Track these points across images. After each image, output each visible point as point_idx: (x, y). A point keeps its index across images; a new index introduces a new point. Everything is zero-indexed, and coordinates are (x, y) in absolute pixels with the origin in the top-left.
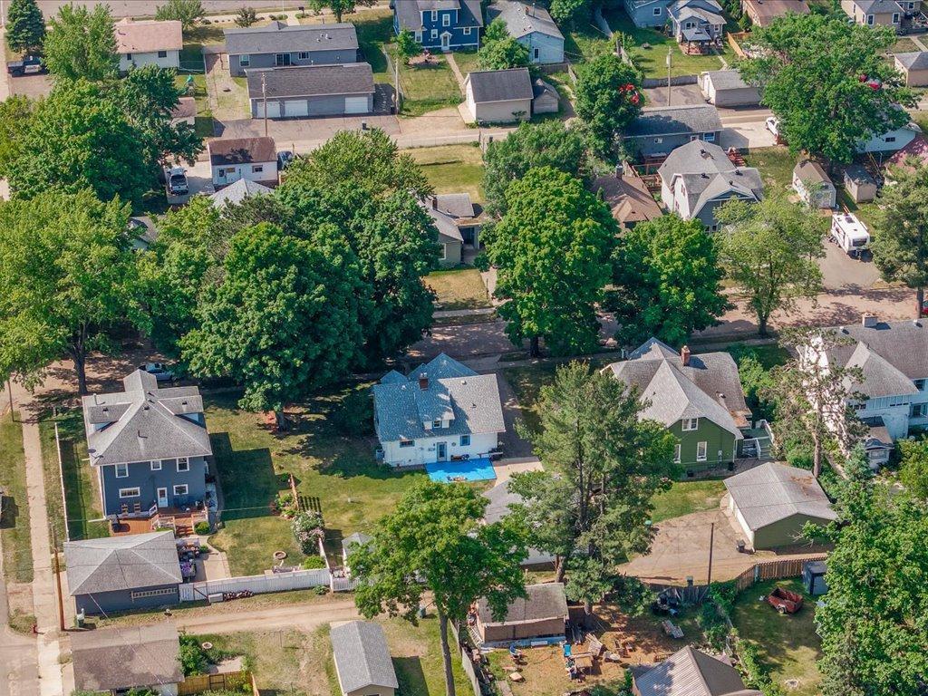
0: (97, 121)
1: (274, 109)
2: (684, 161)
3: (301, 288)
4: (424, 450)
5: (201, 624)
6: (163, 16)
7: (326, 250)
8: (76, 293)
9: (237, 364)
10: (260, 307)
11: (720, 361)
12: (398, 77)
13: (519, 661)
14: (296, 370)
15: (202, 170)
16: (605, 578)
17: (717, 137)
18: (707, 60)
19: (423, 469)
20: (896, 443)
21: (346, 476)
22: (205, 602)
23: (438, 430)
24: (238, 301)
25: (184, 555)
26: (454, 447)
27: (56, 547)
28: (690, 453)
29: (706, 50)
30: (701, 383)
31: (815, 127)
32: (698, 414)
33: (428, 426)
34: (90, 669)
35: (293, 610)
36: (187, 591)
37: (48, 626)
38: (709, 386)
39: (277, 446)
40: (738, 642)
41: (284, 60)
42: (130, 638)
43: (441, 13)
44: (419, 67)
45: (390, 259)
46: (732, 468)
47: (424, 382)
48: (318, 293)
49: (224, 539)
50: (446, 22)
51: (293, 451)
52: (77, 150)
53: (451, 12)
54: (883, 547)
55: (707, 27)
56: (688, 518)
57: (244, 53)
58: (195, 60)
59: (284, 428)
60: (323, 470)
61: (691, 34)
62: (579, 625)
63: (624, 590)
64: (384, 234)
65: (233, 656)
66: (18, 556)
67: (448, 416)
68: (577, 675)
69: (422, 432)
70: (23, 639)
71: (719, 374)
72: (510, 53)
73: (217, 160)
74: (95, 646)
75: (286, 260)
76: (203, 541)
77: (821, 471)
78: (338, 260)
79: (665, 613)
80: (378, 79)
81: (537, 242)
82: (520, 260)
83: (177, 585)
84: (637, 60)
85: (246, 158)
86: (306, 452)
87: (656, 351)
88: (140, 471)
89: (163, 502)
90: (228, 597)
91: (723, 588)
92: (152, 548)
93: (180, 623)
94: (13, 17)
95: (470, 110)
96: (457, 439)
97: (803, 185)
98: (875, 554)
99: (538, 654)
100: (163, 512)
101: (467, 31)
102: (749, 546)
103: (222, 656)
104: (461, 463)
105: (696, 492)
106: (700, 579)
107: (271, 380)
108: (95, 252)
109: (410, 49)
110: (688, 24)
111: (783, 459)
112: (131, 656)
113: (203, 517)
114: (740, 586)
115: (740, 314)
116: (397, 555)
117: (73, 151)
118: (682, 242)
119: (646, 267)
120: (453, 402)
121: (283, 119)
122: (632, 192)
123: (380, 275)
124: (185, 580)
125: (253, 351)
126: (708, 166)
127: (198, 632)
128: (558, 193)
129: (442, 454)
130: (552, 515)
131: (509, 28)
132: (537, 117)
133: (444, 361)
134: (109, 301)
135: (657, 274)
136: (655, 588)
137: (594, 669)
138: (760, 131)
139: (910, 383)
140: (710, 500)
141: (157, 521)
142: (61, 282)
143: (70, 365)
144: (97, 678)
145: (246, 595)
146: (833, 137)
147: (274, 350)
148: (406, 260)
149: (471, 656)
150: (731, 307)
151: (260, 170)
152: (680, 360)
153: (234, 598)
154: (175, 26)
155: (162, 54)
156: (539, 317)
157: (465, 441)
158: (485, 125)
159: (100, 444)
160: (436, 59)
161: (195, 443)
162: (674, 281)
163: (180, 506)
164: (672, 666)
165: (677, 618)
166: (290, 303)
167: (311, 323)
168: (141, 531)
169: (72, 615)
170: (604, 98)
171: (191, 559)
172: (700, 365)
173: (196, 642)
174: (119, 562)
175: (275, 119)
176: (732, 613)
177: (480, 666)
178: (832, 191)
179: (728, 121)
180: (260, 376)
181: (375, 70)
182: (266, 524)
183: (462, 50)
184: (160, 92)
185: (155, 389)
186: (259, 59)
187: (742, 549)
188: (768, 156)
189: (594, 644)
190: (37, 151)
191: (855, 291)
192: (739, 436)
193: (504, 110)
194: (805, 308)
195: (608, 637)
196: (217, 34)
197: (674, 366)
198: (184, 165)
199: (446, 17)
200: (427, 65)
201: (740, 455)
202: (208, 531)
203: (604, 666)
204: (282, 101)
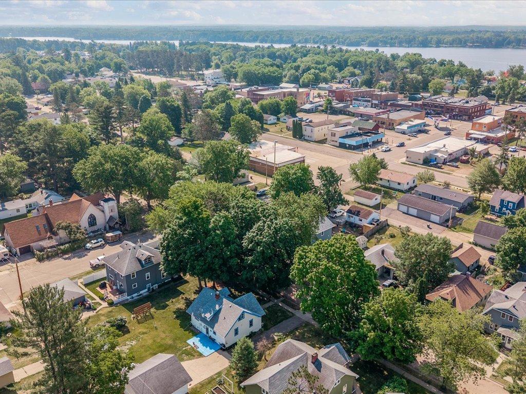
1: (405, 209)
43: (509, 202)
50: (510, 207)
53: (514, 203)
73: (349, 211)
80: (459, 215)
121: (407, 214)
151: (361, 221)
155: (399, 184)
175: (404, 213)
186: (424, 194)
193: (487, 241)
199: (511, 205)
204: (408, 207)
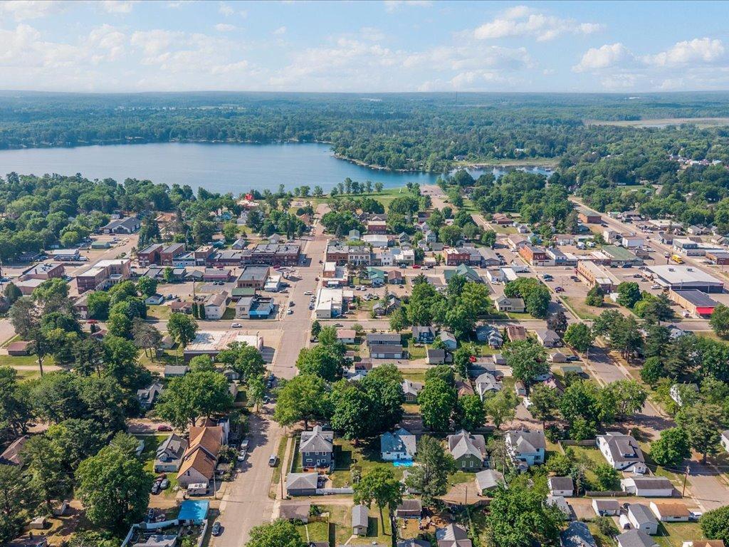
0: (323, 356)
1: (375, 355)
2: (483, 378)
3: (361, 406)
4: (393, 456)
5: (319, 501)
6: (352, 329)
7: (370, 396)
8: (306, 402)
9: (343, 426)
10: (350, 411)
11: (480, 438)
12: (411, 349)
13: (406, 522)
14: (359, 430)
15: (352, 370)
16: (432, 499)
17: (495, 373)
18: (496, 351)
19: (392, 461)
20: (529, 467)
21: (371, 461)
22: (323, 495)
23: (397, 450)
24: (345, 408)
25: (319, 480)
26: (402, 456)
27: (288, 471)
28: (468, 464)
29: (497, 348)
30: (473, 443)
31: (521, 372)
32: (470, 453)
33: (395, 449)
34: (285, 511)
35: (346, 500)
36: (318, 491)
37: (279, 497)
38: (476, 445)
39: (354, 450)
40: (471, 523)
41: (381, 342)
42: (298, 504)
44: (417, 347)
45: (389, 400)
46: (480, 470)
47: (395, 436)
48: (366, 408)
49: (333, 476)
50: (425, 336)
51: (358, 452)
52: (316, 363)
53: (427, 333)
54: (506, 500)
55: (498, 342)
56: (465, 483)
57: (371, 340)
58: (358, 341)
59: (357, 445)
60: (364, 459)
61: (492, 343)
62: (425, 513)
63: (439, 504)
64: (389, 392)
65: (326, 512)
66: (276, 476)
67: (400, 446)
68: (422, 529)
69: (393, 451)
70: (271, 500)
71: (479, 442)
72: (440, 345)
73: (356, 368)
74: (287, 505)
75: (359, 398)
76: (327, 476)
77: (505, 473)
78: (373, 399)
79: (451, 513)
80: (404, 349)
81: (430, 398)
82: (426, 403)
83: (315, 489)
84: (476, 350)
85: (364, 369)
86: (361, 453)
87: (463, 433)
88: (312, 454)
89: (319, 464)
90: (329, 494)
91: (469, 506)
92: (311, 478)
93: (313, 500)
94: (313, 327)
95: (427, 360)
96: (403, 453)
97: (517, 388)
98: (503, 502)
99: (411, 520)
100: (318, 467)
101: (431, 338)
102: (481, 494)
103: (323, 512)
104: (404, 460)
105: (469, 476)
106: (463, 503)
107: (351, 431)
108: (312, 391)
109: (415, 342)
110: (492, 340)
111: (496, 468)
112: (296, 509)
113: (328, 470)
114: (476, 506)
115: (490, 423)
116: (366, 487)
117: (316, 364)
118: (473, 402)
119: (462, 408)
120: (402, 442)
121: (377, 358)
122: (466, 386)
123: (386, 404)
124: (318, 487)
125: (347, 423)
126: (488, 381)
127: (316, 504)
128: (438, 385)
129: (398, 457)
130: (419, 479)
131: (442, 338)
132: (445, 363)
133: (402, 430)
134: (314, 406)
135: (465, 410)
136: (450, 504)
137: (427, 527)
138: (508, 372)
139: (535, 450)
140: (472, 479)
141: (315, 469)
142: (302, 399)
143: (303, 422)
144: (286, 514)
145: (334, 494)
146: (526, 376)
147: (352, 424)
148: (394, 401)
149: (392, 519)
150: (488, 422)
151: (367, 372)
152: (468, 436)
153: (331, 494)
154: (354, 332)
155: (350, 339)
156: (431, 420)
157: (405, 454)
158: (431, 364)
159: (303, 445)
160: (422, 345)
161: (328, 448)
162: (470, 412)
163: (322, 466)
164: (446, 529)
165: (454, 514)
166: (358, 410)
167: (363, 416)
168: (311, 472)
169: (286, 495)
170: (462, 359)
171: (321, 482)
172: (473, 438)
173: (316, 507)
174: (300, 481)
175: (375, 358)
176: (471, 514)
177: (394, 523)
178: (525, 391)
179: (498, 368)
180: (348, 430)
181: (404, 347)
182: (345, 473)
183: (429, 343)
184: (342, 349)
185: (320, 431)
186: (374, 342)
187: (478, 495)
188: (509, 379)
189: (428, 519)
190: (307, 363)
191: (528, 420)
192: (483, 461)
193: (436, 360)
194: (509, 424)
195: (433, 518)
196: (365, 334)
197: (466, 437)
198: (347, 369)
199: (425, 334)
200: (419, 347)
201: (484, 466)
202: (329, 474)
203: (430, 527)
204: (378, 354)
